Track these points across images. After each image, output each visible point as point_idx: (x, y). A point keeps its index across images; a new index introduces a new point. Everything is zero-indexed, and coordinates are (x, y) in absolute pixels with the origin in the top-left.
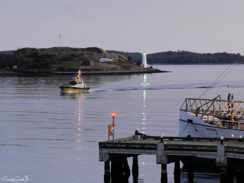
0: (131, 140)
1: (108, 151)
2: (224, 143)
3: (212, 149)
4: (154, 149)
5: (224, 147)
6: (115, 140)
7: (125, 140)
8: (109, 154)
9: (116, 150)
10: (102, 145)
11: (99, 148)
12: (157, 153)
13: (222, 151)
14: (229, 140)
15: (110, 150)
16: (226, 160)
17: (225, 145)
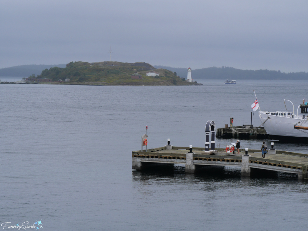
0: (163, 150)
1: (141, 160)
2: (249, 153)
3: (237, 159)
4: (183, 159)
5: (248, 158)
6: (147, 150)
7: (157, 150)
8: (141, 162)
9: (148, 159)
10: (135, 155)
11: (133, 157)
12: (186, 163)
13: (246, 161)
14: (255, 152)
15: (142, 159)
16: (250, 170)
17: (250, 156)
